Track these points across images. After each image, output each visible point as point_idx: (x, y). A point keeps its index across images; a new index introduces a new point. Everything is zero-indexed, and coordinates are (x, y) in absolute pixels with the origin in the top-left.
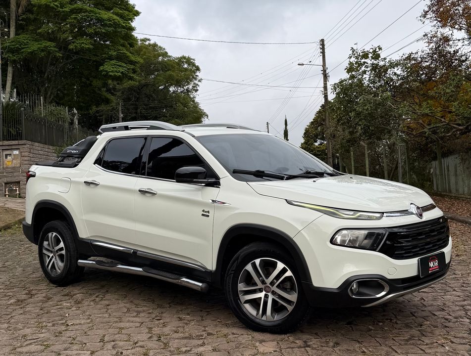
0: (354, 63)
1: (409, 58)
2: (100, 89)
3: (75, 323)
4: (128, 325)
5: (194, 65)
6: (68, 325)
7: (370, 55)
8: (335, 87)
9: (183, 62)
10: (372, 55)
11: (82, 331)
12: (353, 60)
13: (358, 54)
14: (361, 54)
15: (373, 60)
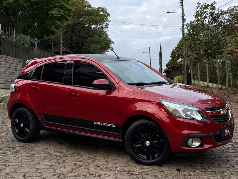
0: (199, 11)
1: (233, 9)
2: (51, 26)
3: (11, 164)
4: (42, 167)
5: (106, 12)
6: (6, 166)
7: (209, 7)
8: (187, 25)
9: (100, 10)
10: (210, 7)
11: (14, 170)
12: (199, 10)
13: (202, 6)
14: (204, 6)
15: (211, 10)
